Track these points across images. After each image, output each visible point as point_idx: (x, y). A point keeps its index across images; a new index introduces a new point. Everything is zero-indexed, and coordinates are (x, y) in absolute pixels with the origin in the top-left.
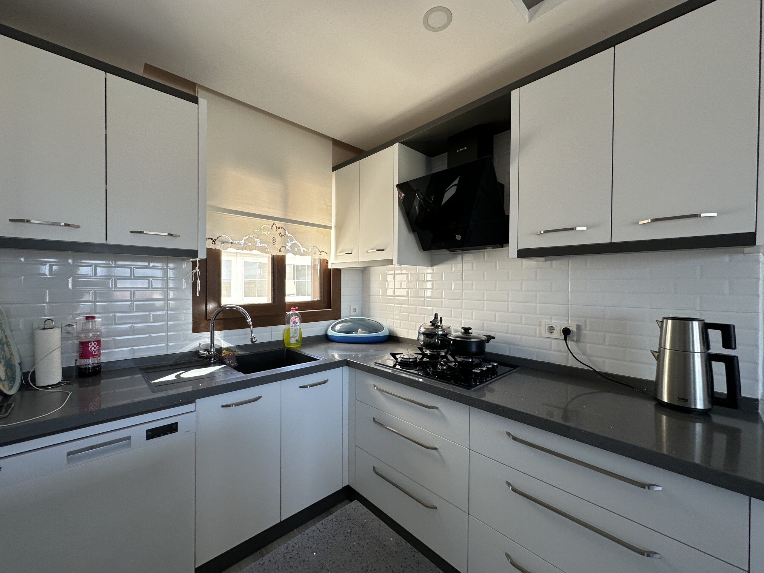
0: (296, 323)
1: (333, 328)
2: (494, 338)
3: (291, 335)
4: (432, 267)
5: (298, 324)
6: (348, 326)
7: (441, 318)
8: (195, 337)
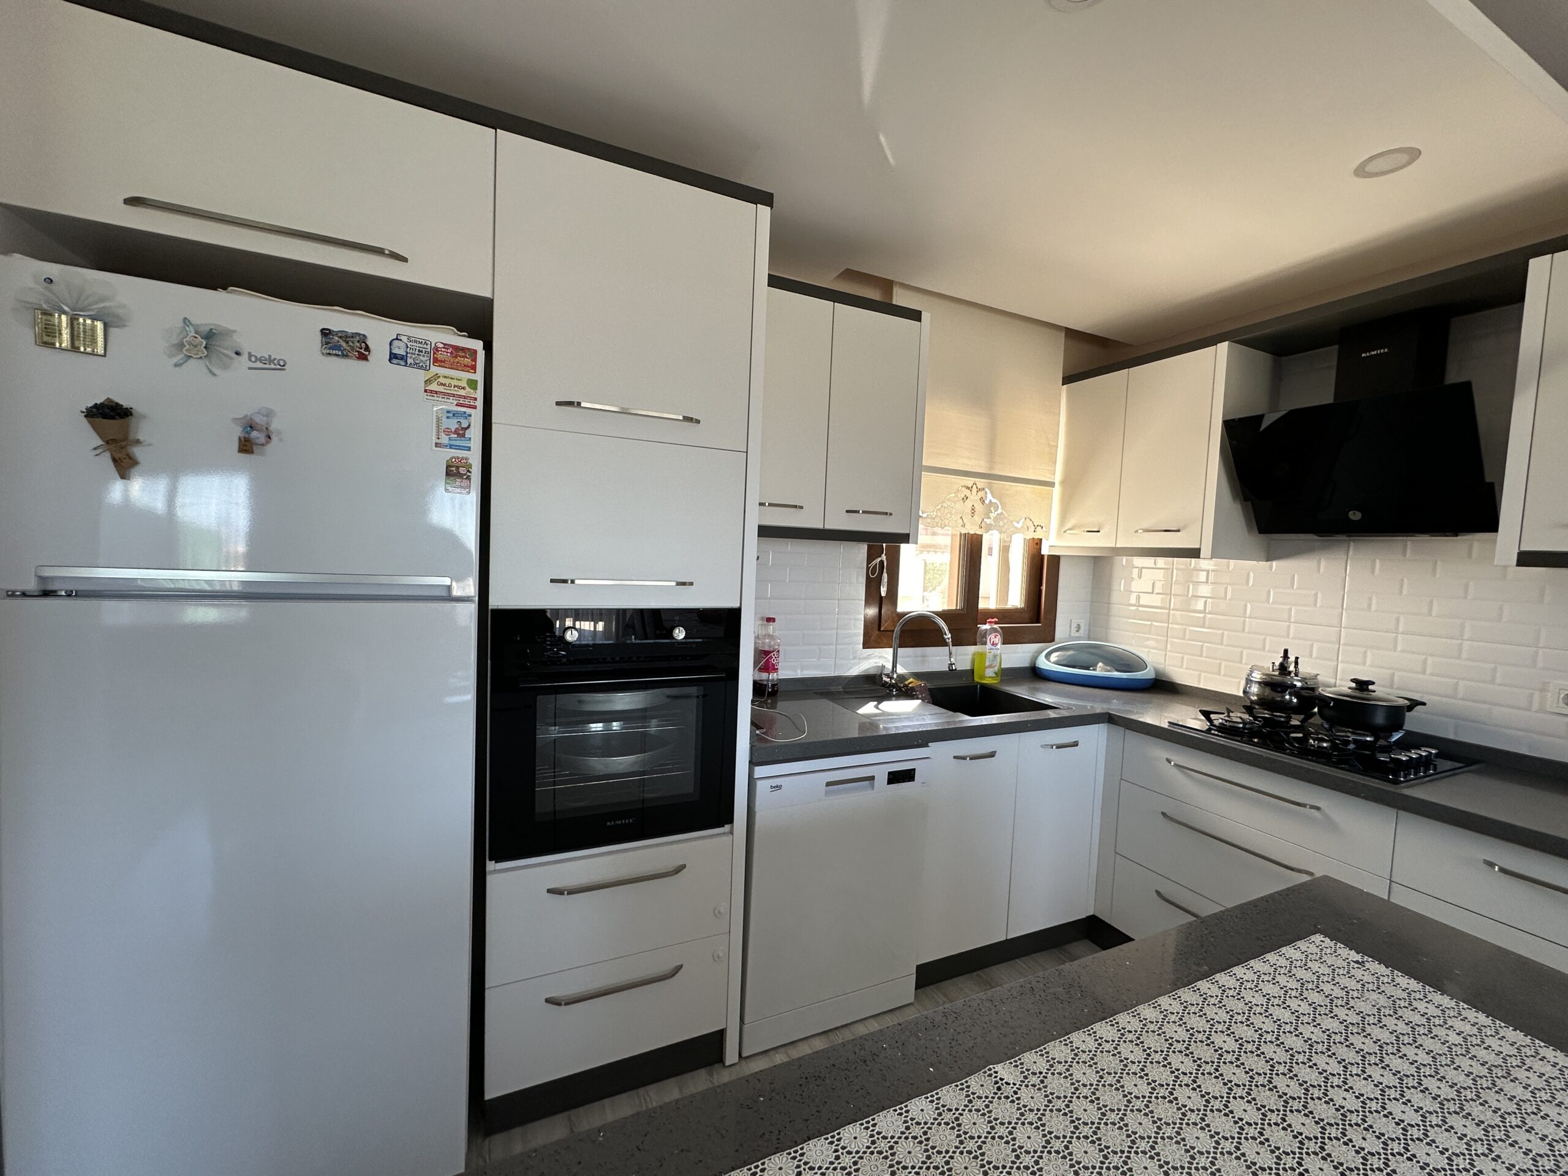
0: (997, 644)
1: (1048, 656)
2: (1424, 704)
3: (987, 664)
4: (1269, 563)
5: (999, 644)
6: (1069, 656)
7: (1297, 658)
8: (865, 655)
